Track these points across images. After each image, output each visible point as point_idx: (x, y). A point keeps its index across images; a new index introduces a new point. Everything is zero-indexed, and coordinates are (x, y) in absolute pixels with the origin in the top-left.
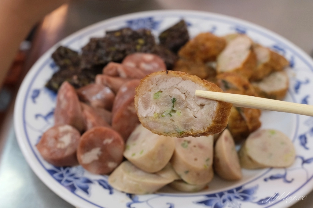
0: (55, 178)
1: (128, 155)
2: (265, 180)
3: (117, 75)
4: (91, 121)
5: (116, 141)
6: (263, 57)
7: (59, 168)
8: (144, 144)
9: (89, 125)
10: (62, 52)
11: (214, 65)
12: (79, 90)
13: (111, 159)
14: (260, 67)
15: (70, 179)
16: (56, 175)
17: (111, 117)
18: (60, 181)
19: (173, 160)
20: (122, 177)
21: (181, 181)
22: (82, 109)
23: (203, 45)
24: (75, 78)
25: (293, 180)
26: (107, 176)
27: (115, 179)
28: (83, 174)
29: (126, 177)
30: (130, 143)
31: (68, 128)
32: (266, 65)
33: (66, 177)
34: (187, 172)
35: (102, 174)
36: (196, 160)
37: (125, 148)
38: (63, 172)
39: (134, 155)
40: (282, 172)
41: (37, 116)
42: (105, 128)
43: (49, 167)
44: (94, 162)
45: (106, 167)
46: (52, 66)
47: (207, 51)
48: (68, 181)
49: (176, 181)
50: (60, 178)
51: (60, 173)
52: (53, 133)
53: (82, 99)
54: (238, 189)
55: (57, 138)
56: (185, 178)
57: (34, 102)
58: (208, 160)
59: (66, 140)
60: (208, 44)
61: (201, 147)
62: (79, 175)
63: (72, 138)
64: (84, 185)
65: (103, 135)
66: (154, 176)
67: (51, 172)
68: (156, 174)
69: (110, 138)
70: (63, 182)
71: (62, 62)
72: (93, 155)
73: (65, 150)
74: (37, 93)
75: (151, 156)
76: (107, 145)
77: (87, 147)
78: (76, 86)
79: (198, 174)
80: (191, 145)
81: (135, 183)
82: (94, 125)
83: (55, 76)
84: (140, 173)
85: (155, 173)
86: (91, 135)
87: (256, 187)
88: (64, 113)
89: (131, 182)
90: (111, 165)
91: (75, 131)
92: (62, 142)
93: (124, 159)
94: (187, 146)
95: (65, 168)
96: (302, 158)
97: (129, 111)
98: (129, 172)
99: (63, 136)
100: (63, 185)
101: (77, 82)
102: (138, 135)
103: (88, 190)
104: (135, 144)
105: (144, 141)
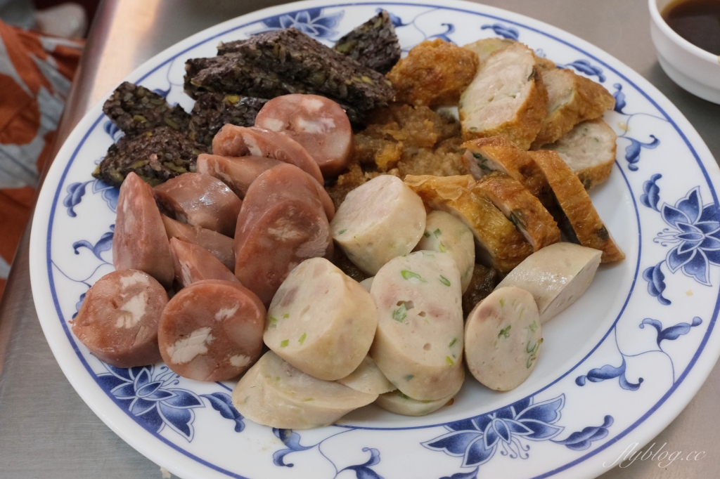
0: (113, 397)
1: (272, 340)
2: (579, 382)
3: (242, 152)
4: (187, 265)
5: (244, 312)
6: (561, 89)
7: (124, 372)
8: (307, 318)
9: (186, 273)
11: (454, 111)
13: (240, 351)
14: (555, 115)
15: (150, 397)
16: (117, 390)
17: (234, 249)
18: (124, 405)
19: (374, 351)
20: (262, 393)
21: (397, 393)
22: (169, 235)
23: (430, 70)
24: (155, 158)
25: (641, 380)
26: (230, 385)
27: (248, 397)
28: (177, 383)
29: (269, 391)
30: (276, 309)
31: (142, 278)
32: (567, 111)
33: (140, 393)
34: (409, 377)
35: (218, 382)
36: (427, 347)
37: (266, 322)
38: (135, 380)
39: (285, 343)
41: (77, 246)
42: (216, 285)
43: (102, 369)
44: (198, 357)
45: (227, 366)
47: (438, 82)
48: (143, 403)
50: (127, 398)
51: (129, 382)
52: (108, 291)
53: (168, 208)
54: (520, 406)
55: (115, 303)
57: (73, 214)
58: (454, 342)
59: (137, 308)
60: (439, 68)
61: (436, 314)
62: (167, 386)
63: (151, 301)
64: (178, 410)
65: (216, 300)
66: (333, 386)
67: (106, 383)
68: (339, 382)
69: (230, 306)
70: (131, 407)
71: (129, 122)
72: (197, 342)
73: (135, 331)
74: (79, 191)
75: (323, 347)
76: (224, 320)
77: (180, 327)
78: (156, 177)
79: (435, 380)
80: (413, 313)
81: (290, 407)
82: (195, 275)
84: (300, 381)
85: (336, 381)
86: (187, 304)
87: (561, 400)
88: (130, 242)
89: (281, 404)
90: (237, 361)
92: (127, 313)
93: (264, 349)
94: (405, 316)
95: (136, 370)
96: (658, 327)
97: (272, 238)
98: (278, 379)
99: (128, 299)
100: (131, 415)
101: (158, 168)
102: (294, 291)
103: (189, 424)
104: (287, 316)
105: (306, 310)
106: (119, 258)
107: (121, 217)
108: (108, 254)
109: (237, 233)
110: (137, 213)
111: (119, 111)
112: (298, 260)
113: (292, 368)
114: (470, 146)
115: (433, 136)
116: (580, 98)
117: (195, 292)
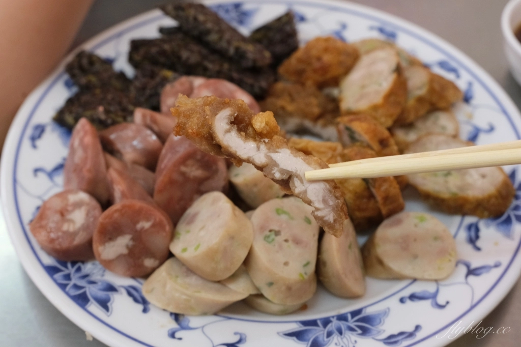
0: (55, 281)
1: (176, 248)
2: (402, 300)
4: (119, 189)
5: (157, 226)
6: (417, 82)
7: (64, 264)
8: (202, 233)
9: (117, 195)
10: (85, 61)
11: (335, 92)
12: (105, 133)
13: (150, 254)
14: (411, 102)
15: (81, 283)
16: (58, 276)
17: (154, 181)
18: (63, 287)
19: (247, 262)
20: (164, 286)
21: (260, 296)
22: (108, 166)
23: (319, 59)
24: (101, 109)
25: (448, 303)
26: (141, 281)
27: (155, 287)
28: (103, 275)
29: (170, 285)
30: (182, 227)
31: (83, 196)
32: (420, 100)
33: (75, 280)
34: (271, 284)
35: (133, 277)
36: (286, 264)
37: (173, 236)
38: (71, 270)
39: (185, 250)
40: (431, 288)
41: (37, 171)
42: (138, 204)
43: (49, 260)
44: (120, 257)
45: (141, 266)
46: (68, 85)
47: (324, 69)
48: (76, 287)
49: (252, 296)
50: (65, 282)
51: (66, 272)
52: (58, 204)
53: (108, 148)
54: (355, 314)
55: (63, 213)
56: (266, 292)
57: (34, 146)
58: (307, 264)
59: (78, 218)
60: (327, 58)
61: (297, 242)
62: (96, 277)
63: (88, 214)
64: (102, 294)
65: (137, 215)
66: (217, 286)
67: (51, 271)
68: (221, 283)
69: (148, 220)
70: (68, 288)
71: (83, 80)
72: (120, 245)
73: (74, 234)
74: (40, 131)
75: (211, 255)
76: (142, 230)
77: (110, 233)
78: (101, 125)
79: (289, 288)
80: (279, 239)
81: (184, 297)
82: (124, 195)
83: (70, 102)
84: (193, 280)
85: (219, 282)
86: (116, 215)
87: (386, 313)
88: (77, 170)
89: (177, 295)
90: (149, 263)
91: (94, 203)
92: (71, 221)
93: (170, 255)
94: (273, 240)
95: (74, 263)
96: (467, 265)
97: (183, 174)
98: (177, 277)
99: (73, 210)
100: (67, 294)
101: (103, 117)
102: (195, 215)
103: (109, 304)
104: (188, 232)
105: (202, 228)
106: (68, 181)
107: (72, 151)
108: (60, 179)
109: (158, 169)
110: (85, 148)
111: (77, 71)
112: (201, 193)
113: (189, 270)
114: (343, 121)
115: (316, 110)
116: (432, 90)
117: (124, 207)
